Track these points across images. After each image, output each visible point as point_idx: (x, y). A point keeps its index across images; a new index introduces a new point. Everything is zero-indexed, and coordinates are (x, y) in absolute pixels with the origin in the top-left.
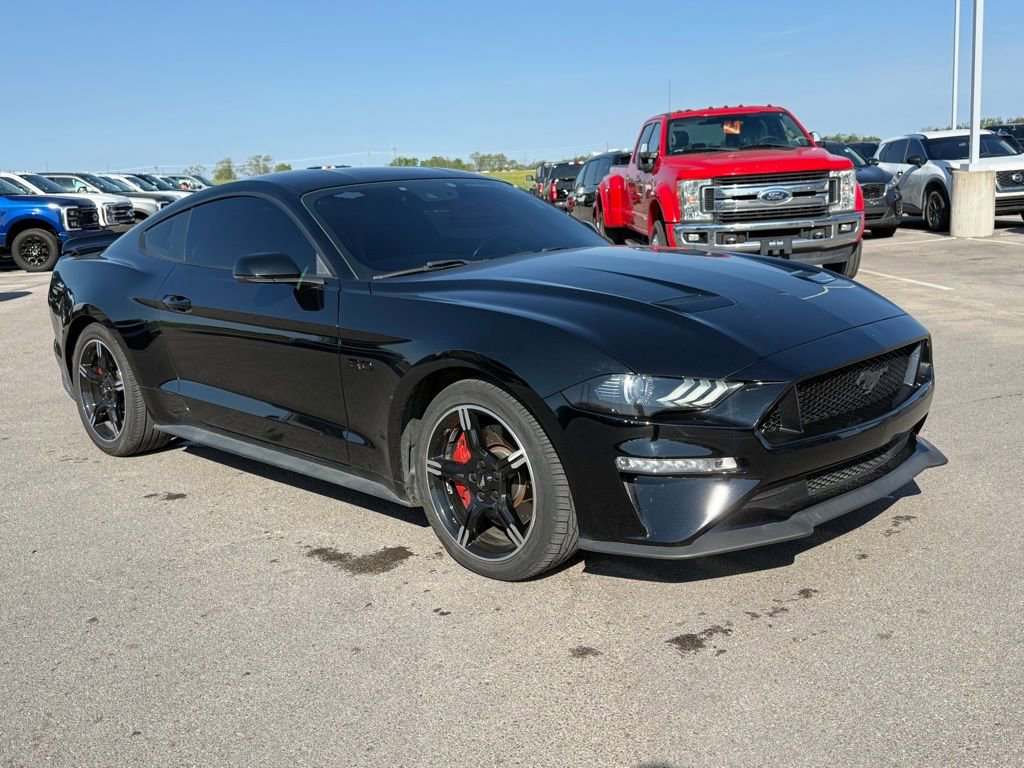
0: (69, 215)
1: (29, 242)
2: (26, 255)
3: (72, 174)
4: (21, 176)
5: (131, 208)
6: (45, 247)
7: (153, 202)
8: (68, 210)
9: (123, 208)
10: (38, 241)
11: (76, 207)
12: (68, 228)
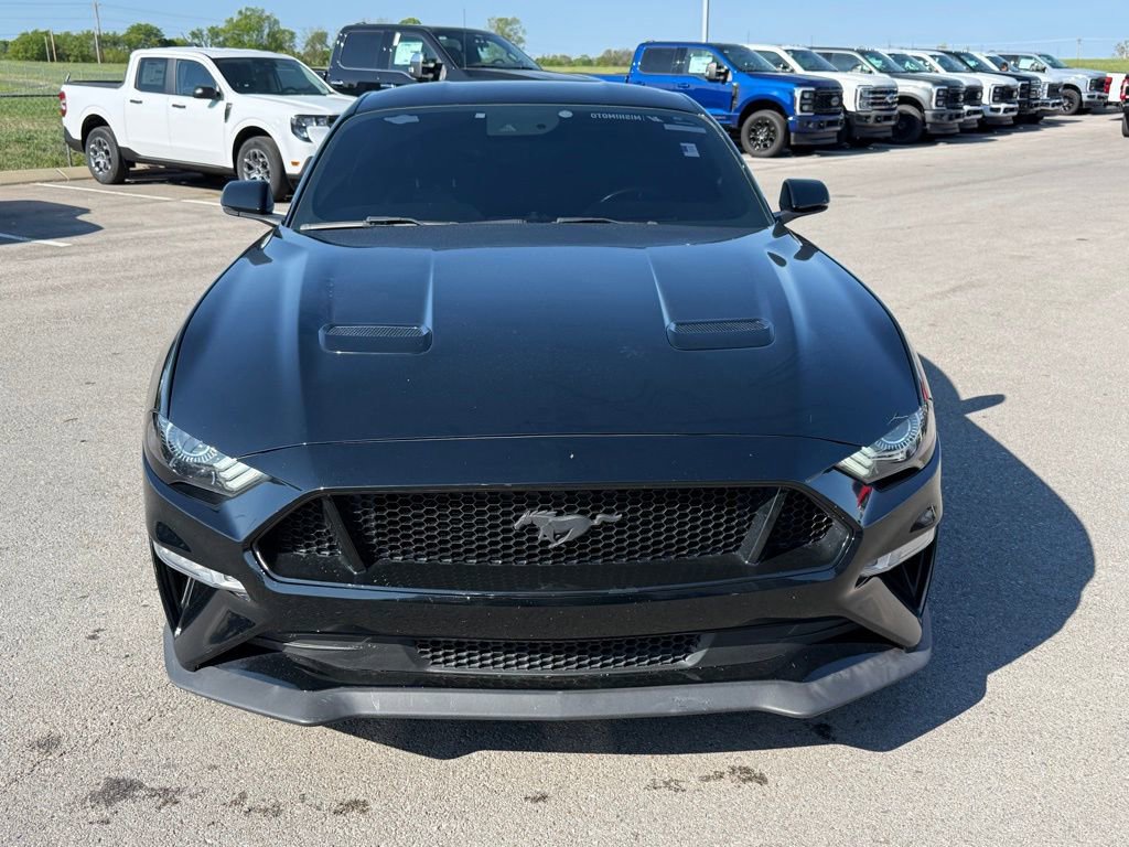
0: (802, 98)
1: (759, 124)
2: (754, 139)
3: (853, 50)
4: (787, 51)
5: (896, 92)
6: (773, 132)
7: (929, 86)
8: (803, 92)
9: (881, 92)
10: (767, 124)
11: (813, 89)
12: (798, 113)
